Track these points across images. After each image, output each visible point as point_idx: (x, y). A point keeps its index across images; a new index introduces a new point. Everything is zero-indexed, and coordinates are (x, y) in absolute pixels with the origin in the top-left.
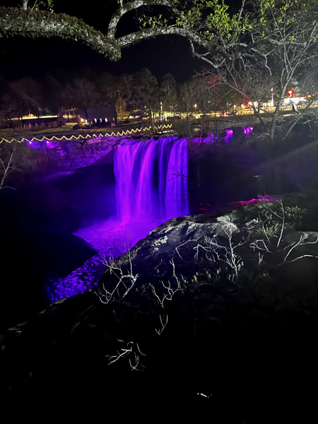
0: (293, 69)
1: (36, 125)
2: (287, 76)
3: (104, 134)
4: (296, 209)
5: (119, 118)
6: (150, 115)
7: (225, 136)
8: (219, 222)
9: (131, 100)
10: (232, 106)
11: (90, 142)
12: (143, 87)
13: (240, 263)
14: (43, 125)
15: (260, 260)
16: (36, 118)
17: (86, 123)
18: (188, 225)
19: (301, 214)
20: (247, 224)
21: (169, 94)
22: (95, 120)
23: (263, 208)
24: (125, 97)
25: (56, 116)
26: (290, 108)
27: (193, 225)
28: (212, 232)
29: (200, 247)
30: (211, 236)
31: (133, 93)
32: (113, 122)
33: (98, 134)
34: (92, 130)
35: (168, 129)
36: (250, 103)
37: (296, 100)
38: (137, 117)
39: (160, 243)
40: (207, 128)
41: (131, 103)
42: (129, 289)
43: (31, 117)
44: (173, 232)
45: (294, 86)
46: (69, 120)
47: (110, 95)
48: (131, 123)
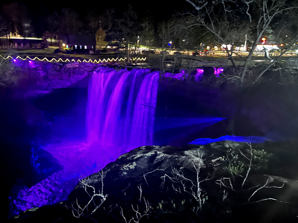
0: (271, 18)
1: (22, 45)
2: (263, 24)
3: (82, 60)
4: (262, 152)
5: (97, 47)
6: (127, 47)
7: (195, 74)
8: (186, 155)
9: (110, 31)
10: (206, 47)
11: (69, 66)
12: (123, 20)
13: (205, 197)
14: (28, 45)
15: (225, 197)
16: (22, 38)
17: (67, 48)
18: (156, 155)
19: (267, 158)
20: (213, 161)
21: (147, 29)
22: (76, 46)
23: (230, 148)
24: (105, 28)
25: (41, 39)
26: (262, 55)
27: (161, 155)
28: (178, 164)
29: (166, 177)
30: (178, 168)
31: (112, 25)
32: (92, 49)
33: (76, 59)
34: (71, 55)
35: (142, 61)
36: (224, 46)
37: (269, 47)
38: (114, 47)
39: (129, 168)
40: (180, 64)
41: (110, 34)
42: (97, 207)
43: (19, 37)
44: (141, 159)
45: (269, 34)
46: (51, 44)
47: (92, 25)
48: (108, 53)
